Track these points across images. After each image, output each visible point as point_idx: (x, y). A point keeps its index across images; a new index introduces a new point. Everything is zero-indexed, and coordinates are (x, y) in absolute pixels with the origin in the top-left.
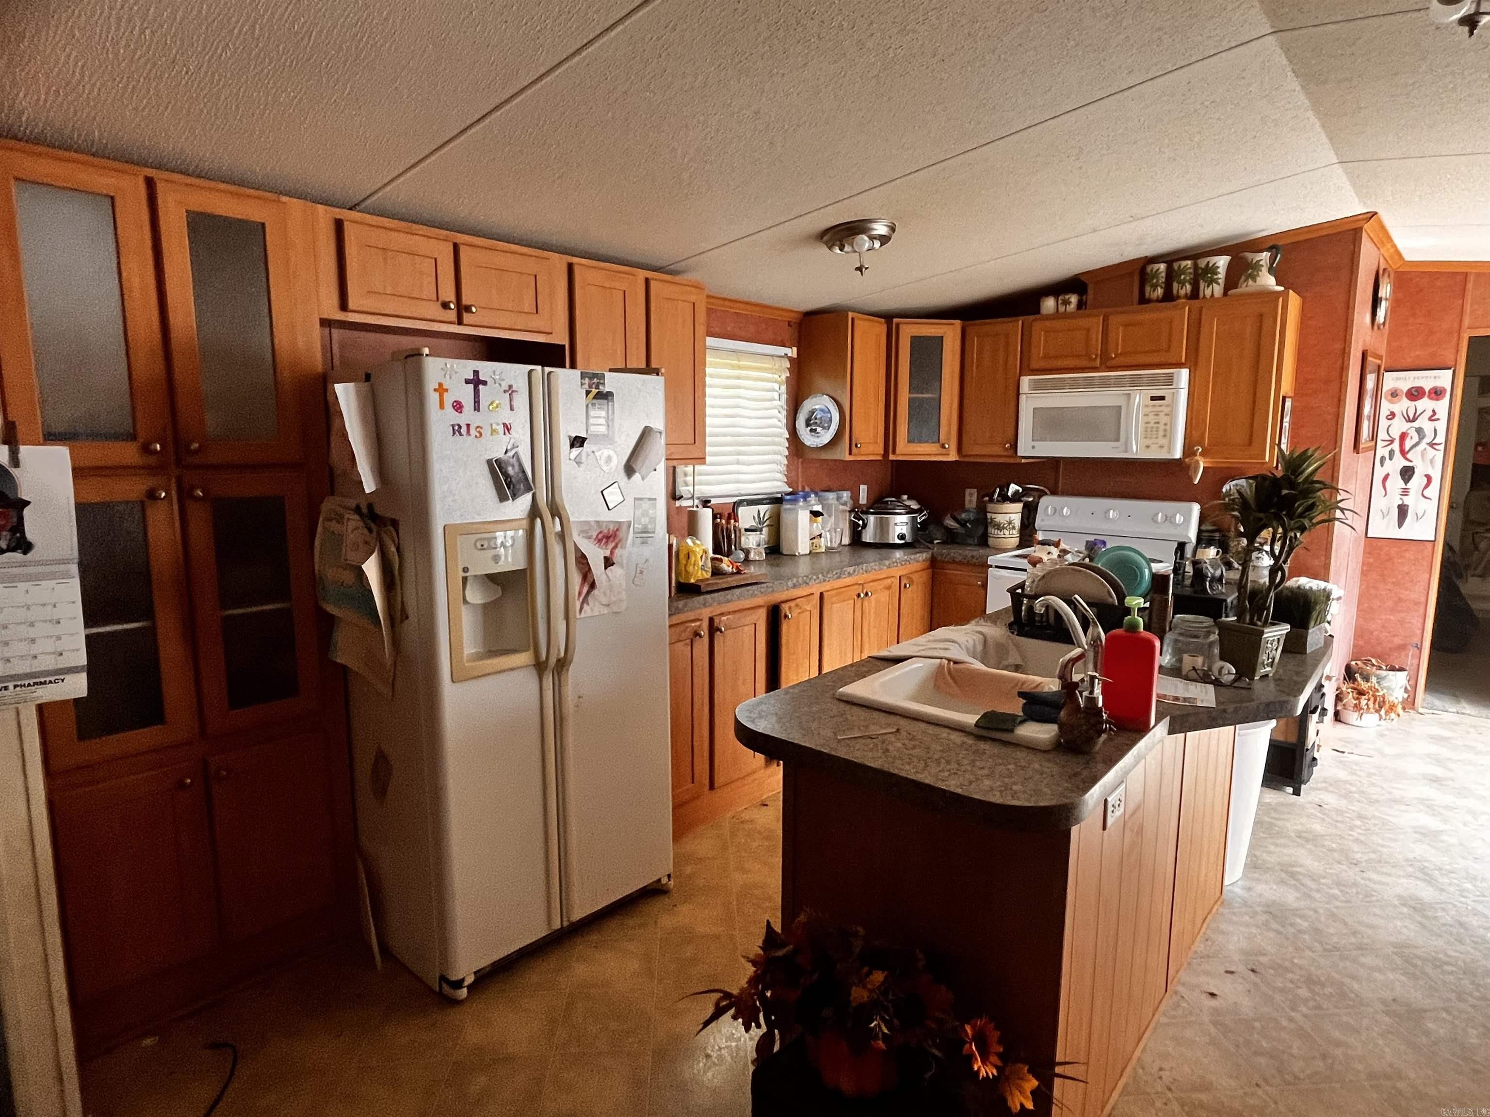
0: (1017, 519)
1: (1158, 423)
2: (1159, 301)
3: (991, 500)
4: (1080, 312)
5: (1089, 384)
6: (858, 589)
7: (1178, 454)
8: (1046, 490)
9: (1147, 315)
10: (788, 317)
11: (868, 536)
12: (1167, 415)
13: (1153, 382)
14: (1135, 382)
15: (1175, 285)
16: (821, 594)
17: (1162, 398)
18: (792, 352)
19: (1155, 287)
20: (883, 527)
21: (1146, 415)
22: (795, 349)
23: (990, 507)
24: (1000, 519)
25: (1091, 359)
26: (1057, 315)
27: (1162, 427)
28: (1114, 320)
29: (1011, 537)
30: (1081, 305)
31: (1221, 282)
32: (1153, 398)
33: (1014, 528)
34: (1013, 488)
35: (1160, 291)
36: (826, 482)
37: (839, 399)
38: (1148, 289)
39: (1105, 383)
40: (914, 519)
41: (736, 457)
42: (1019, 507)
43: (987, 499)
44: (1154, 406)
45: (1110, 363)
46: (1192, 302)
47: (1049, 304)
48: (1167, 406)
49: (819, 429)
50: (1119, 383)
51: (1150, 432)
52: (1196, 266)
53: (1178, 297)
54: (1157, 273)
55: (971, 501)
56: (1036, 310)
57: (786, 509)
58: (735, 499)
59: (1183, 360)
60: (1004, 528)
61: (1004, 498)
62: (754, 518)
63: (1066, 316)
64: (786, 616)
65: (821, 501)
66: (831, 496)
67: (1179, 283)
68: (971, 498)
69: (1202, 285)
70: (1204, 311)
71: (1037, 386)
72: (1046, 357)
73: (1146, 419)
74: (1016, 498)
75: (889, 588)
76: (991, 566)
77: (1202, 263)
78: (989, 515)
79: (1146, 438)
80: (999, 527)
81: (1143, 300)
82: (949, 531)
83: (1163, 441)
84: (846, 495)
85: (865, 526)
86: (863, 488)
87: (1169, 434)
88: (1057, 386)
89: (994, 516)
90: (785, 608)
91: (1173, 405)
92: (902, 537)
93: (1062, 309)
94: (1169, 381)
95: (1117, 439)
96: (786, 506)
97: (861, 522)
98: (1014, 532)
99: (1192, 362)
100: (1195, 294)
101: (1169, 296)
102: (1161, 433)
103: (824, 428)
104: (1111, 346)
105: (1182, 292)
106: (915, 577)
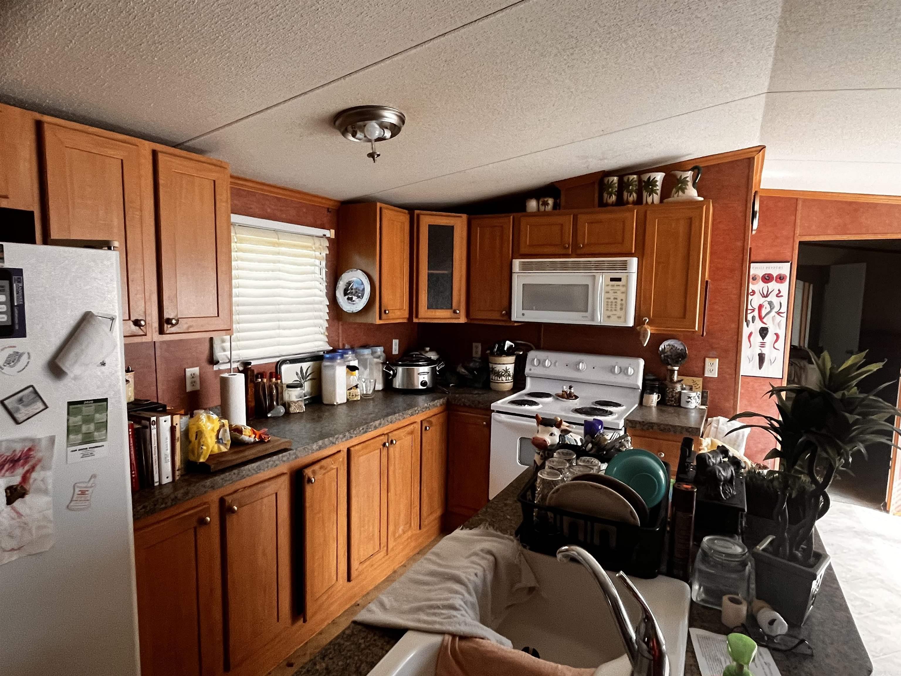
0: (511, 368)
1: (616, 299)
2: (613, 205)
3: (492, 354)
4: (556, 212)
5: (564, 267)
6: (384, 439)
7: (631, 323)
8: (532, 346)
9: (604, 216)
10: (330, 204)
11: (398, 383)
12: (623, 293)
13: (612, 267)
14: (598, 267)
15: (625, 194)
16: (349, 450)
17: (619, 280)
18: (331, 233)
19: (610, 194)
20: (409, 376)
21: (608, 292)
22: (333, 231)
23: (491, 358)
24: (500, 368)
25: (565, 248)
26: (538, 214)
27: (619, 302)
28: (582, 218)
29: (507, 383)
30: (556, 206)
31: (659, 192)
32: (612, 280)
33: (509, 375)
34: (508, 343)
35: (614, 198)
36: (363, 340)
37: (371, 273)
38: (605, 195)
39: (576, 267)
40: (433, 370)
41: (278, 323)
42: (512, 359)
43: (488, 352)
44: (613, 286)
45: (579, 252)
46: (640, 207)
47: (532, 205)
48: (623, 286)
49: (354, 298)
50: (587, 267)
51: (610, 305)
52: (640, 180)
53: (628, 203)
54: (611, 185)
55: (477, 352)
56: (523, 208)
57: (326, 366)
58: (278, 359)
59: (633, 251)
60: (502, 375)
61: (502, 353)
62: (297, 374)
63: (546, 214)
64: (310, 481)
65: (357, 356)
66: (366, 352)
67: (628, 192)
68: (477, 349)
69: (645, 194)
70: (648, 212)
71: (525, 267)
72: (531, 246)
73: (608, 295)
74: (510, 352)
75: (412, 433)
76: (493, 411)
77: (645, 177)
78: (491, 365)
79: (607, 310)
80: (499, 374)
81: (602, 204)
82: (460, 376)
83: (619, 313)
84: (379, 350)
85: (395, 375)
86: (395, 343)
87: (624, 307)
88: (541, 267)
89: (495, 366)
90: (308, 472)
91: (627, 286)
92: (424, 384)
93: (542, 208)
94: (624, 266)
95: (586, 311)
96: (326, 363)
97: (391, 372)
98: (510, 378)
99: (640, 253)
100: (639, 201)
101: (620, 202)
102: (619, 307)
103: (359, 297)
104: (580, 238)
105: (631, 199)
106: (433, 420)
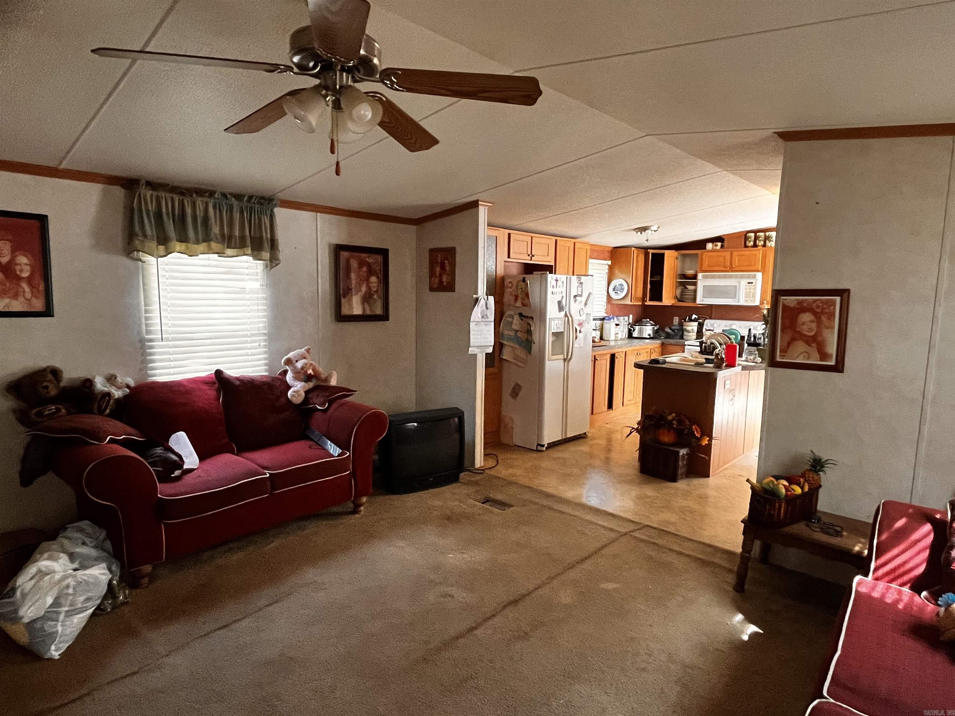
0: (695, 329)
1: (750, 292)
2: (751, 247)
3: (685, 321)
4: (722, 250)
5: (725, 277)
6: (637, 351)
7: (757, 303)
8: (707, 317)
9: (746, 252)
10: (608, 249)
11: (635, 334)
12: (753, 289)
13: (749, 277)
14: (742, 277)
15: (757, 241)
16: (626, 352)
17: (752, 283)
18: (609, 262)
19: (750, 241)
20: (641, 331)
21: (746, 289)
22: (610, 261)
23: (685, 323)
24: (689, 328)
25: (725, 267)
26: (713, 251)
27: (752, 293)
28: (735, 253)
29: (694, 335)
30: (722, 246)
31: (774, 241)
32: (749, 283)
33: (694, 332)
34: (694, 316)
35: (752, 243)
36: (618, 313)
37: (628, 281)
38: (747, 242)
39: (731, 277)
40: (654, 328)
42: (696, 324)
43: (683, 321)
44: (749, 286)
45: (733, 269)
46: (763, 248)
47: (709, 246)
48: (754, 286)
49: (619, 292)
50: (736, 277)
51: (747, 295)
52: (765, 235)
53: (759, 246)
54: (750, 237)
55: (676, 322)
56: (705, 248)
57: (606, 323)
59: (760, 269)
60: (690, 332)
61: (691, 320)
62: (594, 326)
63: (716, 251)
64: (617, 358)
65: (618, 320)
66: (622, 318)
67: (759, 240)
68: (676, 320)
69: (767, 242)
70: (767, 252)
71: (704, 277)
72: (709, 266)
73: (746, 290)
74: (695, 320)
75: (647, 352)
76: (686, 345)
77: (767, 234)
78: (684, 327)
79: (746, 298)
80: (688, 332)
81: (746, 246)
82: (667, 333)
83: (752, 299)
84: (626, 318)
85: (634, 330)
86: (631, 316)
87: (754, 296)
88: (713, 277)
89: (686, 327)
90: (616, 355)
91: (755, 286)
92: (649, 335)
93: (715, 248)
94: (754, 277)
95: (735, 298)
96: (605, 321)
97: (632, 329)
98: (694, 333)
99: (763, 270)
100: (764, 246)
101: (755, 245)
102: (751, 296)
103: (621, 292)
104: (733, 264)
105: (760, 244)
106: (656, 350)
